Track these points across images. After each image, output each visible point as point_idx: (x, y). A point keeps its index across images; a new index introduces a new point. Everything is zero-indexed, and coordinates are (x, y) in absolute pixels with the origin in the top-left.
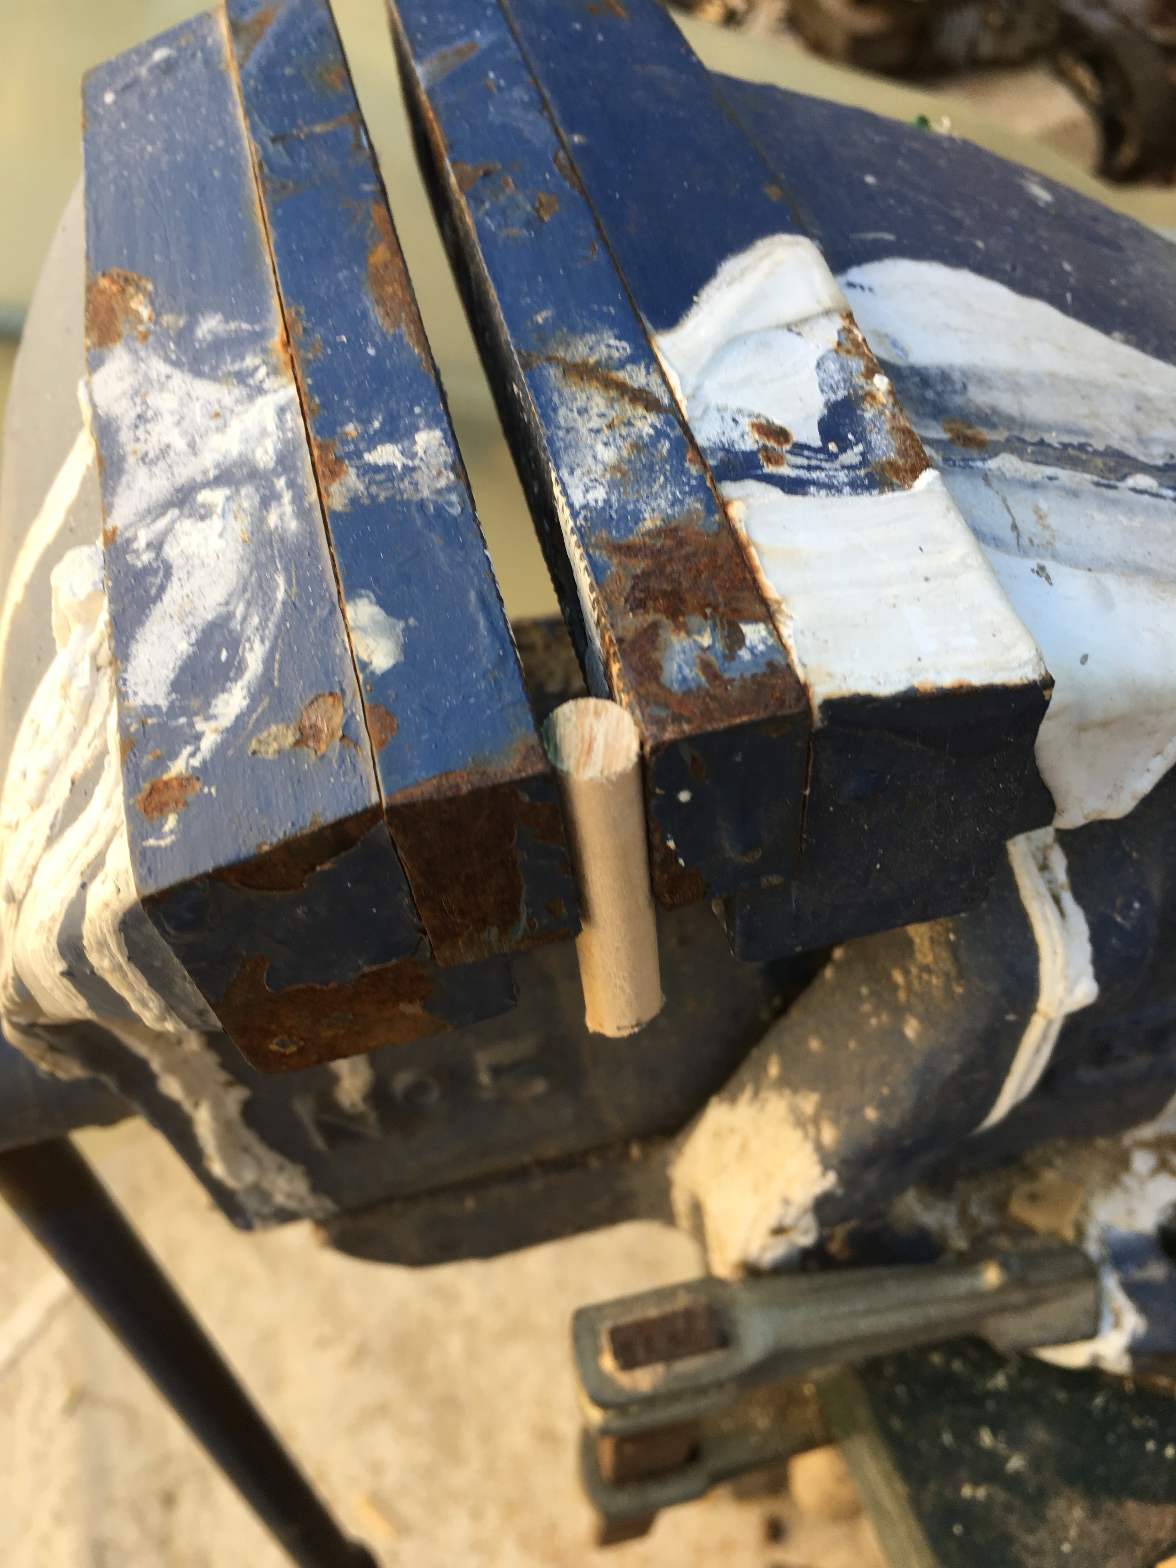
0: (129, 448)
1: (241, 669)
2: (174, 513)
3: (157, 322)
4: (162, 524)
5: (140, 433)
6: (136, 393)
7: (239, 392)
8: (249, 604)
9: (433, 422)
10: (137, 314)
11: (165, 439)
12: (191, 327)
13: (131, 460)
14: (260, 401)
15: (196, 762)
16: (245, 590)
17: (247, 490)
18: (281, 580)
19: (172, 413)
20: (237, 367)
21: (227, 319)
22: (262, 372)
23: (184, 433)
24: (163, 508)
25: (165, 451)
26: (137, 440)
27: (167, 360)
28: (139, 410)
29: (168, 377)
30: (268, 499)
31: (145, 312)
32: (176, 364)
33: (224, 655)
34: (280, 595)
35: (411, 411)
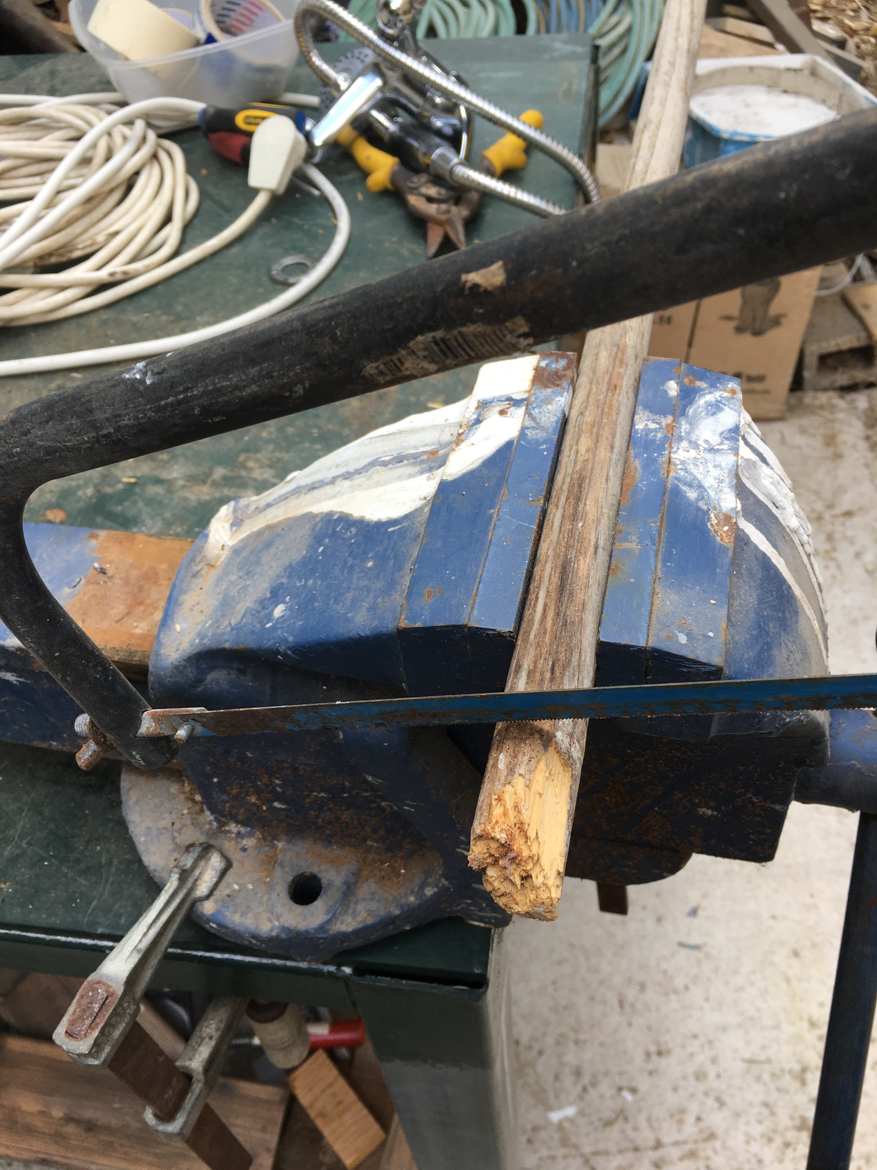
0: (726, 475)
1: (706, 402)
2: (715, 448)
3: (709, 510)
4: (720, 447)
5: (722, 478)
6: (721, 491)
7: (688, 467)
8: (700, 414)
9: (636, 431)
10: (716, 518)
11: (714, 469)
12: (698, 500)
13: (726, 471)
14: (682, 459)
15: (721, 392)
16: (700, 418)
17: (693, 439)
18: (690, 413)
19: (710, 476)
20: (686, 475)
21: (685, 492)
22: (679, 467)
23: (708, 467)
24: (718, 450)
25: (715, 466)
26: (723, 476)
27: (708, 494)
28: (721, 485)
29: (709, 488)
30: (688, 433)
31: (712, 515)
32: (706, 491)
33: (710, 408)
34: (691, 411)
35: (641, 435)
